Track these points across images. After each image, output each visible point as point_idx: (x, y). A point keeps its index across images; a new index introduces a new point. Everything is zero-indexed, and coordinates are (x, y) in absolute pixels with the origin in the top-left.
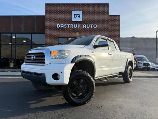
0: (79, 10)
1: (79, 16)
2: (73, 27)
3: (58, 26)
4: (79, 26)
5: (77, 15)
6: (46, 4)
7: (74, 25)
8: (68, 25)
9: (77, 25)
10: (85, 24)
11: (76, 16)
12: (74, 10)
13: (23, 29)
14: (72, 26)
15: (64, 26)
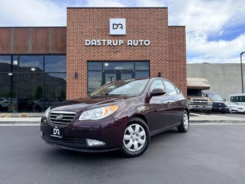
0: (121, 17)
1: (121, 26)
2: (111, 45)
3: (88, 42)
4: (121, 42)
5: (117, 25)
6: (68, 8)
7: (114, 41)
8: (104, 41)
9: (118, 41)
10: (130, 39)
11: (115, 26)
12: (113, 18)
13: (30, 48)
14: (109, 42)
15: (97, 43)
